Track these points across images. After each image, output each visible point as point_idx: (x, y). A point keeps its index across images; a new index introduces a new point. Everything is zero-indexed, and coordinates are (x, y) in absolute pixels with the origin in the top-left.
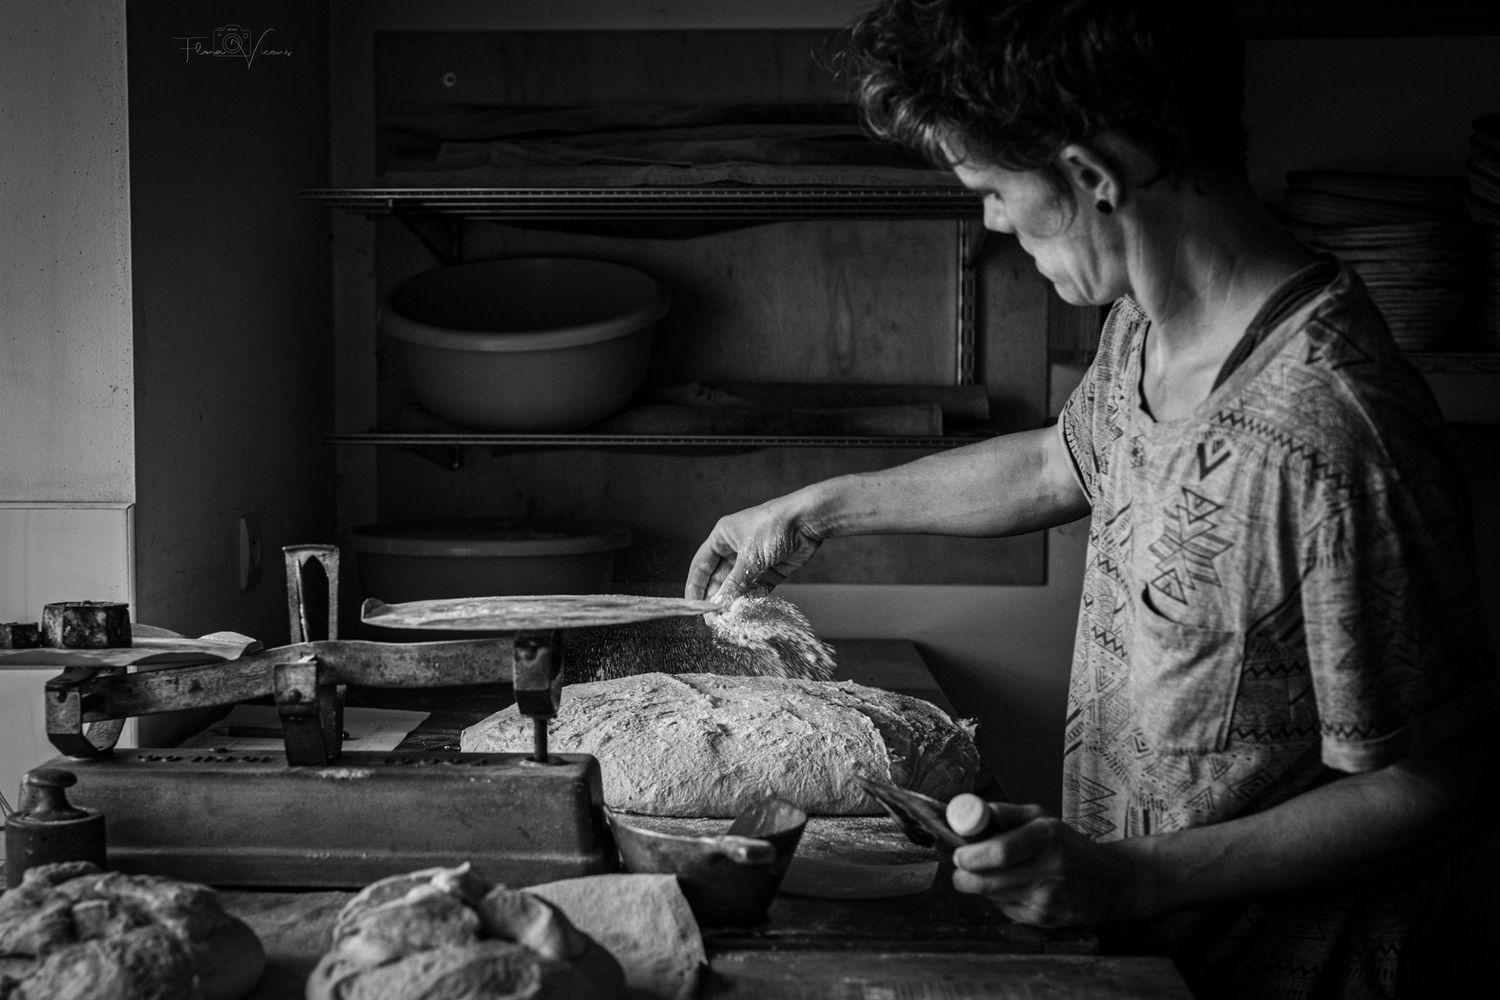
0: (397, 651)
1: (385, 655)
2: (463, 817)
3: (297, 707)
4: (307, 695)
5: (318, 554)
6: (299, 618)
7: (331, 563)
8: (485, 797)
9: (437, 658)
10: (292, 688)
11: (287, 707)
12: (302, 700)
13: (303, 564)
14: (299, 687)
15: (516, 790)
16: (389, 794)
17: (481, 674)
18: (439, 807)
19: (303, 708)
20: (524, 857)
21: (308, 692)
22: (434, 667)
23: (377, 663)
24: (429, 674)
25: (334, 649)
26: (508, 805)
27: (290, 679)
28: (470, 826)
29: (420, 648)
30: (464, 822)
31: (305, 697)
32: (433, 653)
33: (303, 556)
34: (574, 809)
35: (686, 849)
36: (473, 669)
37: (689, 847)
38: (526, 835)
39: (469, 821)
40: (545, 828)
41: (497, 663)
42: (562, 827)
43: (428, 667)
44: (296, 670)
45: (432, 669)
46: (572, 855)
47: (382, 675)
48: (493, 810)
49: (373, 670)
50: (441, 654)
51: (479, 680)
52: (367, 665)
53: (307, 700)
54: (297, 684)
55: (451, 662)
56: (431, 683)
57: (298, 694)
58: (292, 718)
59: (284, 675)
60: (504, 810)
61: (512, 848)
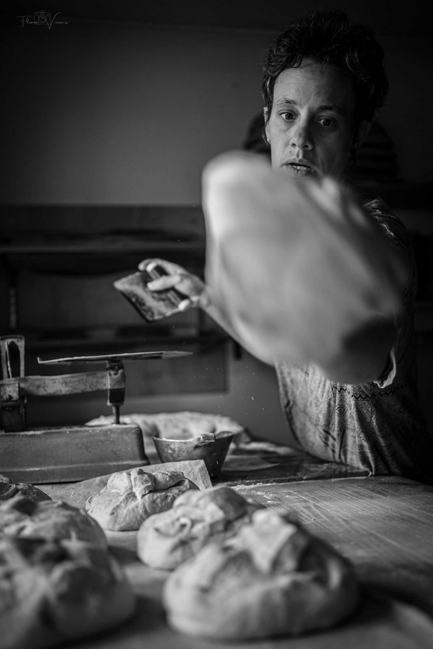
0: (52, 380)
1: (47, 381)
2: (87, 448)
3: (10, 403)
4: (15, 397)
5: (15, 340)
6: (7, 367)
7: (21, 344)
8: (96, 438)
9: (70, 382)
10: (8, 394)
11: (5, 404)
12: (13, 399)
13: (9, 344)
14: (11, 394)
15: (110, 434)
16: (53, 440)
17: (90, 387)
18: (76, 444)
19: (13, 403)
20: (115, 463)
21: (15, 396)
22: (69, 385)
23: (43, 385)
24: (67, 389)
25: (24, 380)
26: (107, 441)
27: (7, 390)
28: (90, 452)
29: (62, 378)
30: (87, 450)
31: (14, 398)
32: (68, 380)
33: (9, 341)
34: (137, 440)
35: (181, 446)
36: (86, 385)
37: (183, 444)
38: (116, 454)
39: (90, 449)
40: (124, 450)
41: (97, 382)
42: (132, 449)
43: (66, 386)
44: (10, 386)
45: (68, 387)
46: (136, 461)
47: (46, 390)
48: (101, 443)
49: (41, 389)
50: (72, 380)
51: (89, 390)
52: (39, 387)
53: (15, 399)
54: (10, 392)
55: (76, 383)
56: (68, 393)
57: (11, 397)
58: (7, 408)
59: (4, 388)
60: (105, 443)
61: (110, 460)
